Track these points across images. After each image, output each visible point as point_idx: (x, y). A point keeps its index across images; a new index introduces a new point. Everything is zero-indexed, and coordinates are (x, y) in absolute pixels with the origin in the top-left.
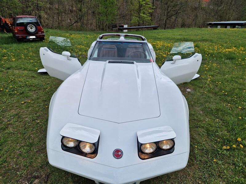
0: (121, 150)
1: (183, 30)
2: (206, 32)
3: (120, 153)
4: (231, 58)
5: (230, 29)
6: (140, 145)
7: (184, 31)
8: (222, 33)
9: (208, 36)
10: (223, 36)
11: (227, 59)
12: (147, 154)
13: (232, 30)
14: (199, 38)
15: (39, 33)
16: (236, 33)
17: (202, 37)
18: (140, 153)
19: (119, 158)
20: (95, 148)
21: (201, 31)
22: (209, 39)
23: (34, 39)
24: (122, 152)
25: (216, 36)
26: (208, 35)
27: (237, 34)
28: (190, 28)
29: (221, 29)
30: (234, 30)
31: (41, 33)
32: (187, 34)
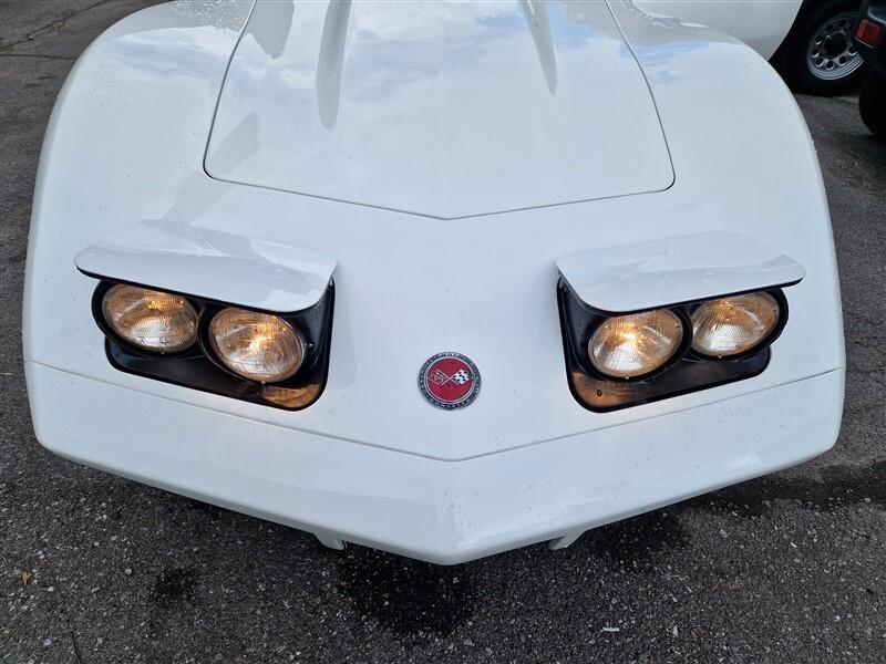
0: (469, 361)
3: (461, 377)
6: (579, 329)
12: (618, 380)
18: (577, 376)
19: (457, 402)
20: (309, 350)
24: (474, 373)
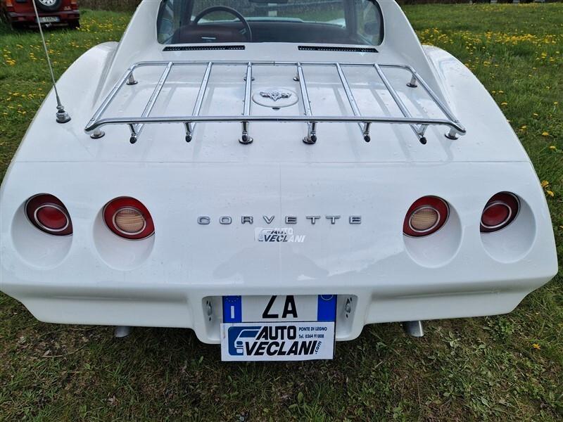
1: (411, 9)
2: (465, 12)
4: (522, 51)
5: (521, 5)
7: (412, 12)
8: (502, 12)
9: (469, 19)
10: (503, 19)
11: (515, 54)
13: (525, 7)
14: (448, 24)
15: (66, 8)
16: (533, 12)
17: (456, 22)
21: (452, 11)
22: (473, 24)
23: (55, 25)
25: (486, 19)
26: (468, 16)
27: (535, 15)
28: (426, 5)
29: (498, 5)
30: (528, 7)
31: (69, 8)
32: (419, 16)
